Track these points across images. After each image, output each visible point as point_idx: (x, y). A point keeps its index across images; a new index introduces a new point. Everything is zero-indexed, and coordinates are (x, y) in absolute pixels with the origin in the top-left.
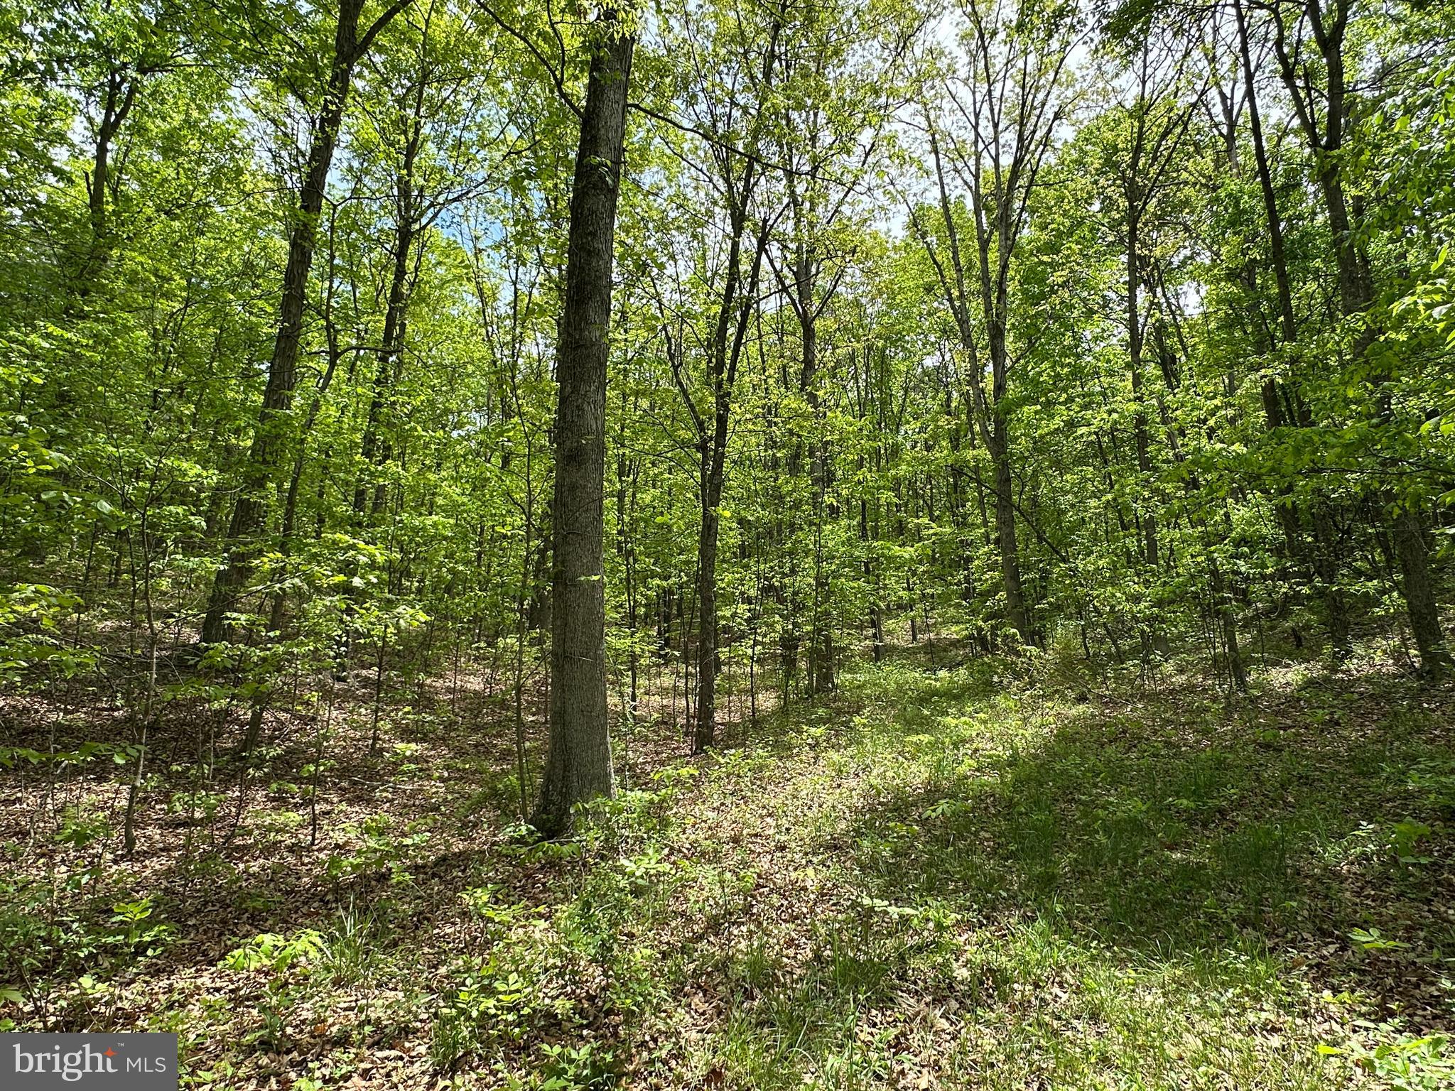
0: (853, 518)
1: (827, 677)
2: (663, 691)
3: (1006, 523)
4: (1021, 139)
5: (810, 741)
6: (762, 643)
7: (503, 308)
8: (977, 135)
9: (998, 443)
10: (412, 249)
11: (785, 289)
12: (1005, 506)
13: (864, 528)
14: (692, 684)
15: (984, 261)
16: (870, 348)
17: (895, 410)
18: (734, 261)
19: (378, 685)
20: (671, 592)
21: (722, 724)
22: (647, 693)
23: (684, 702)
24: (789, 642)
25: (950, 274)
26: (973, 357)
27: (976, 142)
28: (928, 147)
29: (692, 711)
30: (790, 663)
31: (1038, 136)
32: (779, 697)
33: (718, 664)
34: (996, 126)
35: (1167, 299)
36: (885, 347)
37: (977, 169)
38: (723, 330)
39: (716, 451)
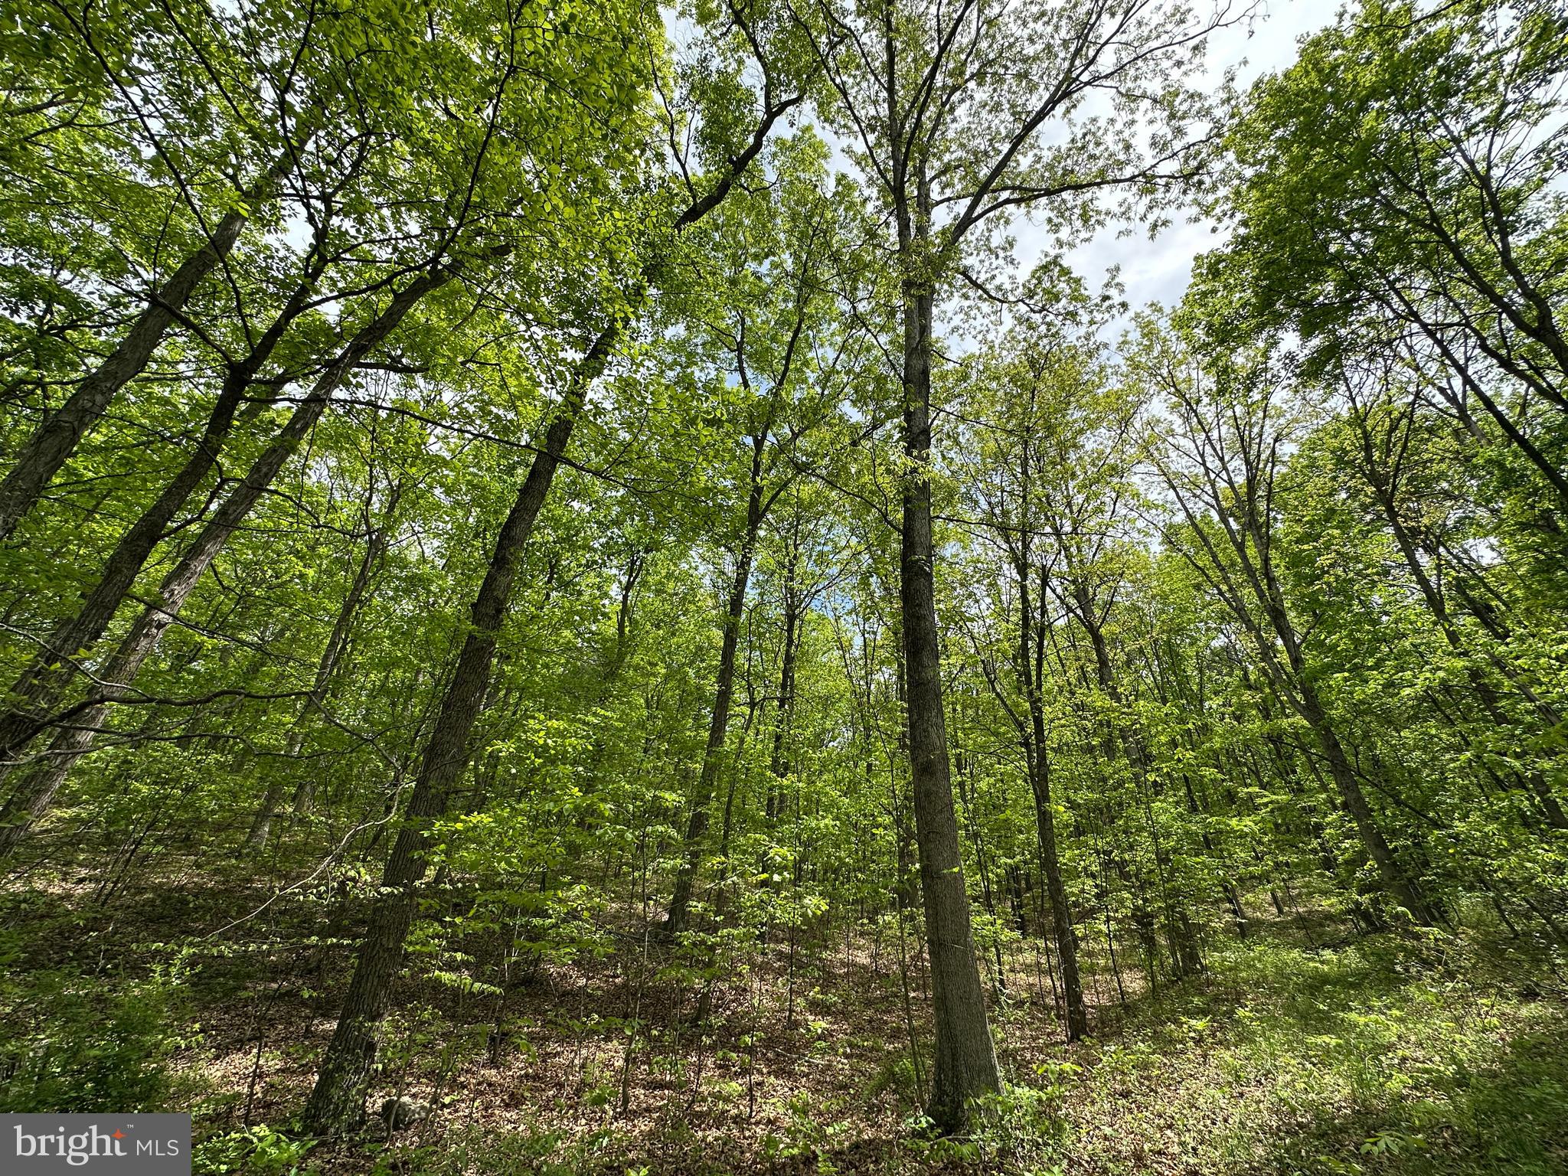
0: (1179, 790)
1: (1192, 957)
2: (1027, 969)
3: (1349, 787)
4: (1248, 462)
5: (1192, 1034)
6: (1115, 919)
7: (857, 652)
8: (1207, 469)
9: (1313, 709)
10: (797, 622)
11: (1070, 610)
12: (1340, 768)
13: (1193, 800)
14: (1054, 961)
15: (1244, 558)
16: (1156, 641)
17: (1195, 688)
18: (1024, 597)
19: (790, 958)
20: (1017, 868)
21: (1092, 1007)
22: (1012, 970)
23: (1049, 981)
24: (1143, 918)
25: (1215, 575)
26: (1259, 637)
27: (1207, 474)
28: (1166, 485)
29: (1059, 990)
30: (1149, 941)
31: (1263, 457)
32: (1144, 978)
33: (1076, 939)
34: (1222, 459)
35: (1456, 557)
36: (1169, 639)
37: (1215, 492)
38: (1024, 647)
39: (1037, 745)
